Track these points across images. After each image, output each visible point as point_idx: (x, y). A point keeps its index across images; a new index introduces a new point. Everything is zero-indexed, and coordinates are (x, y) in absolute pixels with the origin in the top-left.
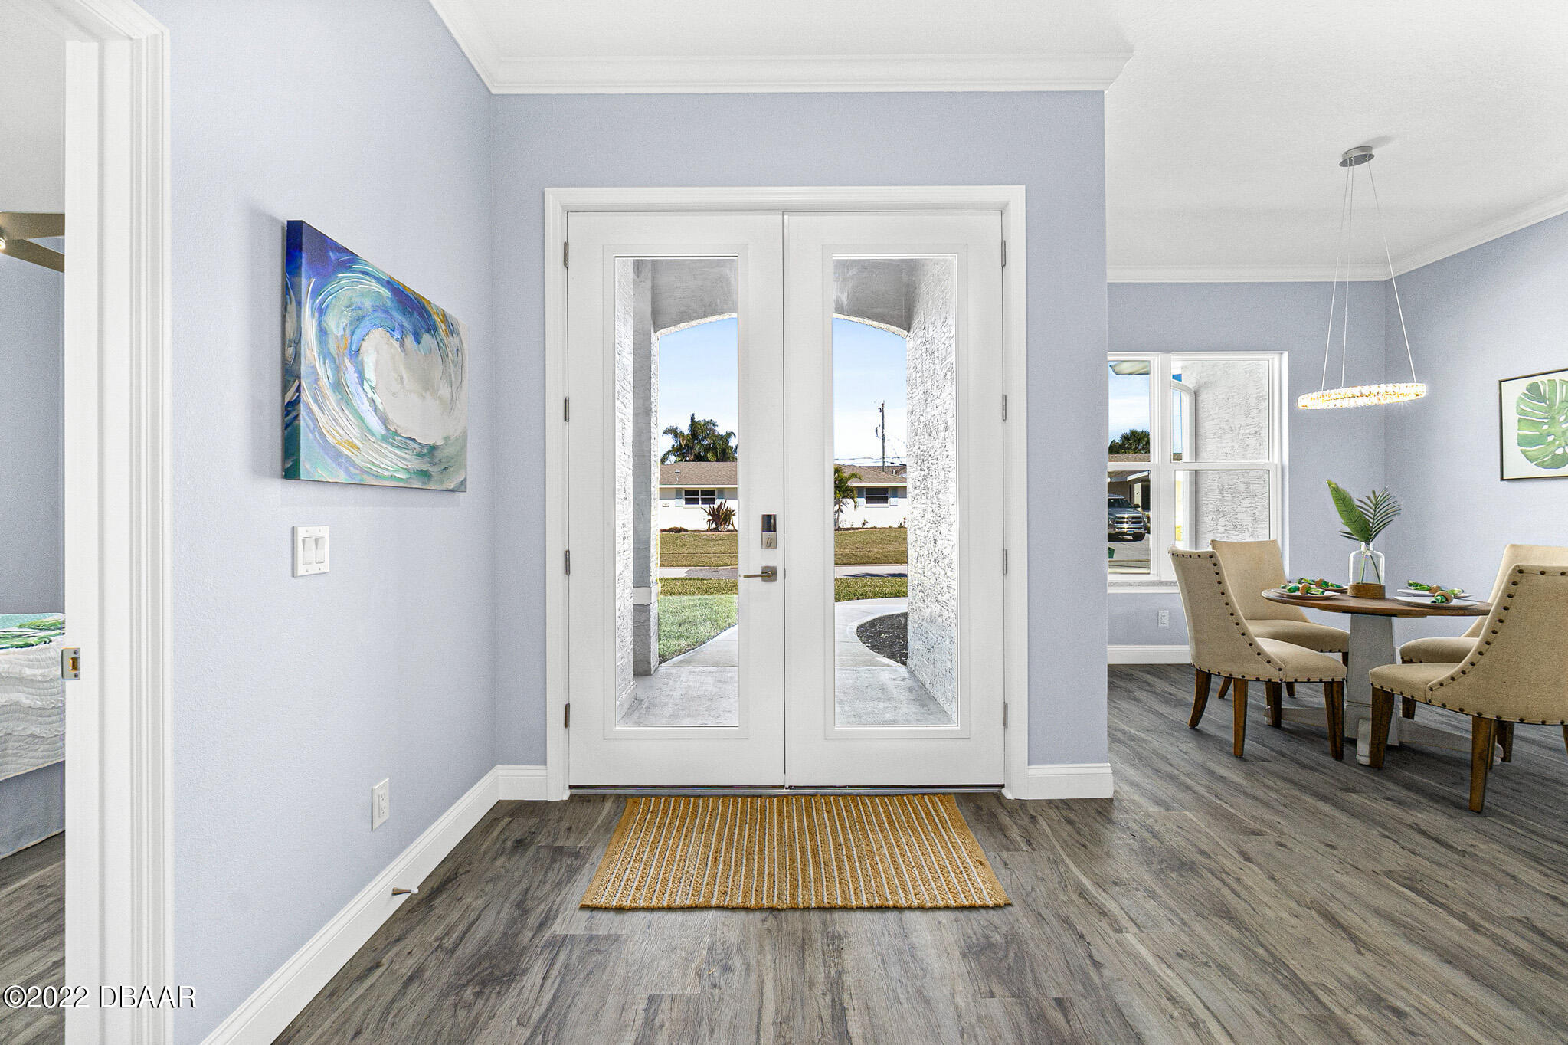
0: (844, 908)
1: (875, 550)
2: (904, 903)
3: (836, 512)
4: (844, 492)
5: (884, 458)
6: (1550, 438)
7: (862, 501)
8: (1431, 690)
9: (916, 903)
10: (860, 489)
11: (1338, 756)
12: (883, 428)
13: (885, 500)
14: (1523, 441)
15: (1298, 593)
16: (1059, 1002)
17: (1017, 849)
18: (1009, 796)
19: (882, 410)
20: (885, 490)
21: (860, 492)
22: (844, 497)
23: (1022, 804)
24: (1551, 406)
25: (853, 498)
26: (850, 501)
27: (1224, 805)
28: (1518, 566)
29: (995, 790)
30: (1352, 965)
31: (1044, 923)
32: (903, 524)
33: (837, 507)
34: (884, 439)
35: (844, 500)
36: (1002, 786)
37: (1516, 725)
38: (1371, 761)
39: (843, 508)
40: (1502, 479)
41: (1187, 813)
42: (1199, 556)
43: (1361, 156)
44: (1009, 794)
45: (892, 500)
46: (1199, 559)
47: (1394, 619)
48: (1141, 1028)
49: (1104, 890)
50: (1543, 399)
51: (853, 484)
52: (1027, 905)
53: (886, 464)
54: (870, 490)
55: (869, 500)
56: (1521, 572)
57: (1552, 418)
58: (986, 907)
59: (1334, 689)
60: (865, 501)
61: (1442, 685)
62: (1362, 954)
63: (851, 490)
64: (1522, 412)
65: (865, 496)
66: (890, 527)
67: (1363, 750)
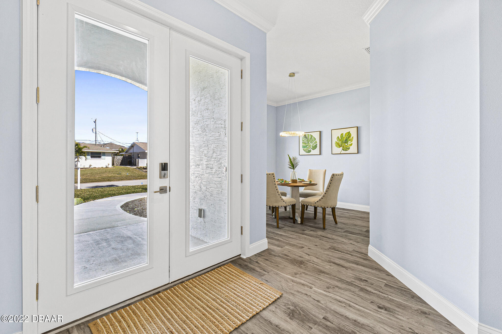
0: (243, 324)
1: (97, 176)
2: (258, 311)
3: (76, 162)
4: (80, 153)
5: (96, 141)
6: (308, 146)
7: (89, 157)
8: (315, 203)
9: (261, 309)
10: (88, 152)
11: (294, 223)
12: (96, 129)
13: (100, 157)
14: (304, 147)
15: (283, 183)
16: (323, 318)
17: (265, 275)
18: (245, 257)
19: (95, 122)
20: (100, 153)
21: (88, 153)
22: (80, 155)
23: (249, 258)
24: (308, 140)
25: (85, 156)
26: (83, 157)
27: (290, 242)
28: (333, 174)
29: (238, 257)
30: (350, 273)
31: (295, 295)
32: (107, 166)
33: (76, 159)
34: (96, 133)
35: (80, 157)
36: (240, 255)
37: (326, 208)
38: (301, 222)
39: (80, 160)
40: (299, 155)
41: (286, 247)
42: (270, 174)
43: (292, 75)
44: (244, 257)
45: (103, 157)
46: (269, 175)
47: (299, 187)
48: (345, 315)
49: (295, 277)
50: (307, 138)
51: (85, 150)
52: (287, 293)
53: (97, 143)
54: (92, 153)
55: (92, 157)
56: (333, 175)
57: (308, 142)
58: (278, 298)
59: (293, 206)
60: (90, 157)
61: (318, 202)
62: (348, 270)
63: (84, 153)
64: (303, 141)
65: (90, 155)
66: (102, 167)
67: (299, 220)
